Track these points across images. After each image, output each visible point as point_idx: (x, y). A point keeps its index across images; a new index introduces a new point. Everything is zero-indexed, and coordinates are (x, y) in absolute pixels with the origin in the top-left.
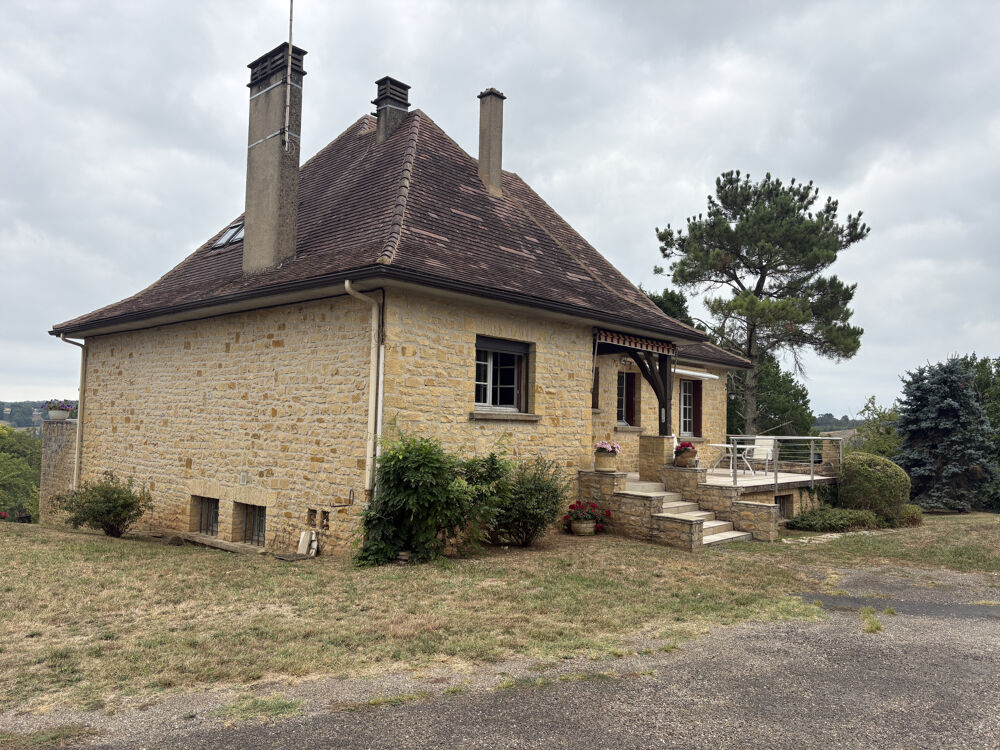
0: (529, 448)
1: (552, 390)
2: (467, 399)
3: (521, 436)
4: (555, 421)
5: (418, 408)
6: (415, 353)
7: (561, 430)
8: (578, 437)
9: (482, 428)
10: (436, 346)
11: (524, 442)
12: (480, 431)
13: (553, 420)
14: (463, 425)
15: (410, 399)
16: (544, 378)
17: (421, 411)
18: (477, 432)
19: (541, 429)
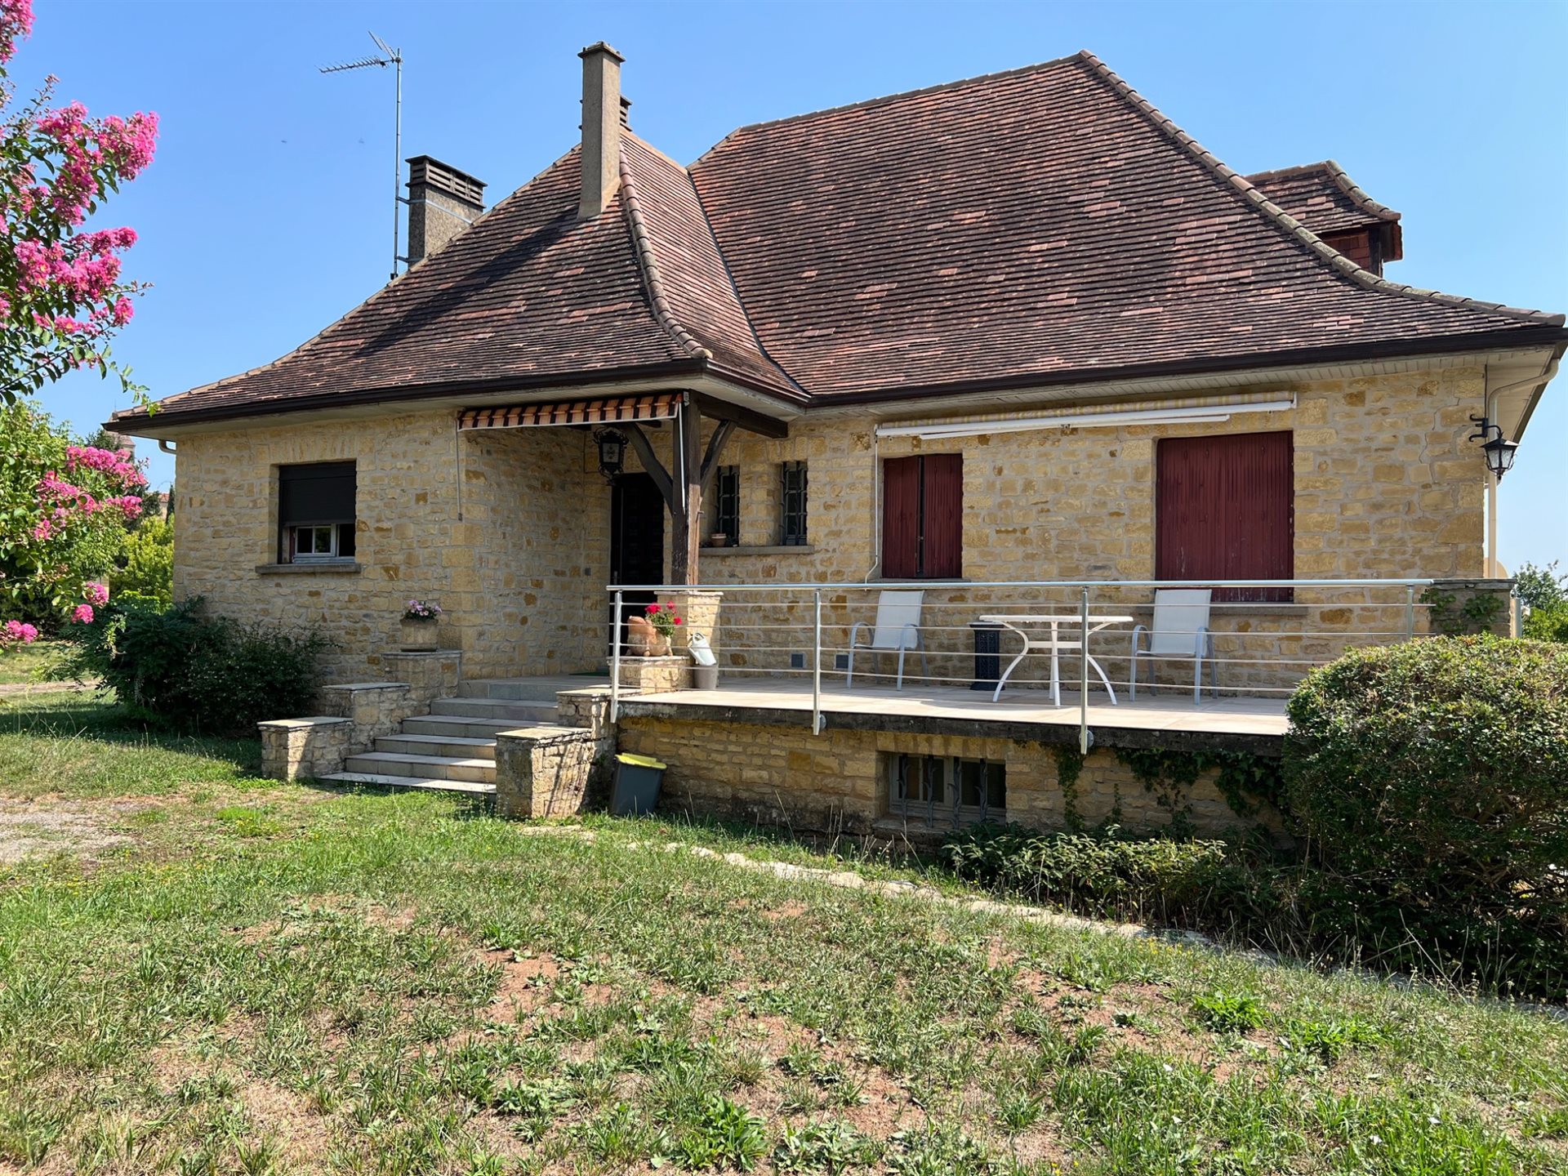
0: (345, 612)
1: (385, 525)
2: (258, 549)
3: (334, 595)
4: (391, 571)
5: (205, 564)
6: (202, 504)
7: (402, 585)
8: (436, 595)
9: (278, 585)
10: (224, 490)
11: (337, 605)
12: (276, 589)
13: (387, 570)
14: (254, 583)
15: (198, 554)
16: (370, 508)
17: (207, 567)
18: (272, 591)
19: (363, 585)
